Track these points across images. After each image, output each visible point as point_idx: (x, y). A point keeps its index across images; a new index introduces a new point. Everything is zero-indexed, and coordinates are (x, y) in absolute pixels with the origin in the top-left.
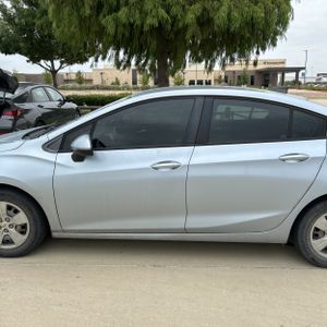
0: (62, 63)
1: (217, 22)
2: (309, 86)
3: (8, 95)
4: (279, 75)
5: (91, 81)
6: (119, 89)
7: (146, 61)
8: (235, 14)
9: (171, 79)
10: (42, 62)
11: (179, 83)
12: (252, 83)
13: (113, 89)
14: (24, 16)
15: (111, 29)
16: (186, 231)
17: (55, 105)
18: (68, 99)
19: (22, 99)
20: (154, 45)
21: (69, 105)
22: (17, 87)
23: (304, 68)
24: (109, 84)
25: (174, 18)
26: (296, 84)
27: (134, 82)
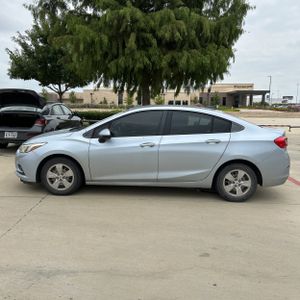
0: (67, 86)
1: (181, 65)
2: (275, 108)
3: (39, 110)
4: (248, 97)
5: (82, 100)
6: (107, 108)
7: (135, 89)
8: (192, 61)
9: (151, 100)
10: (51, 85)
11: (160, 103)
12: (224, 104)
13: (102, 107)
14: (42, 52)
15: (113, 70)
16: (157, 180)
17: (66, 117)
18: (75, 114)
19: (46, 113)
20: (140, 78)
21: (76, 118)
22: (45, 104)
23: (269, 92)
24: (97, 103)
25: (153, 63)
26: (263, 105)
27: (120, 102)
